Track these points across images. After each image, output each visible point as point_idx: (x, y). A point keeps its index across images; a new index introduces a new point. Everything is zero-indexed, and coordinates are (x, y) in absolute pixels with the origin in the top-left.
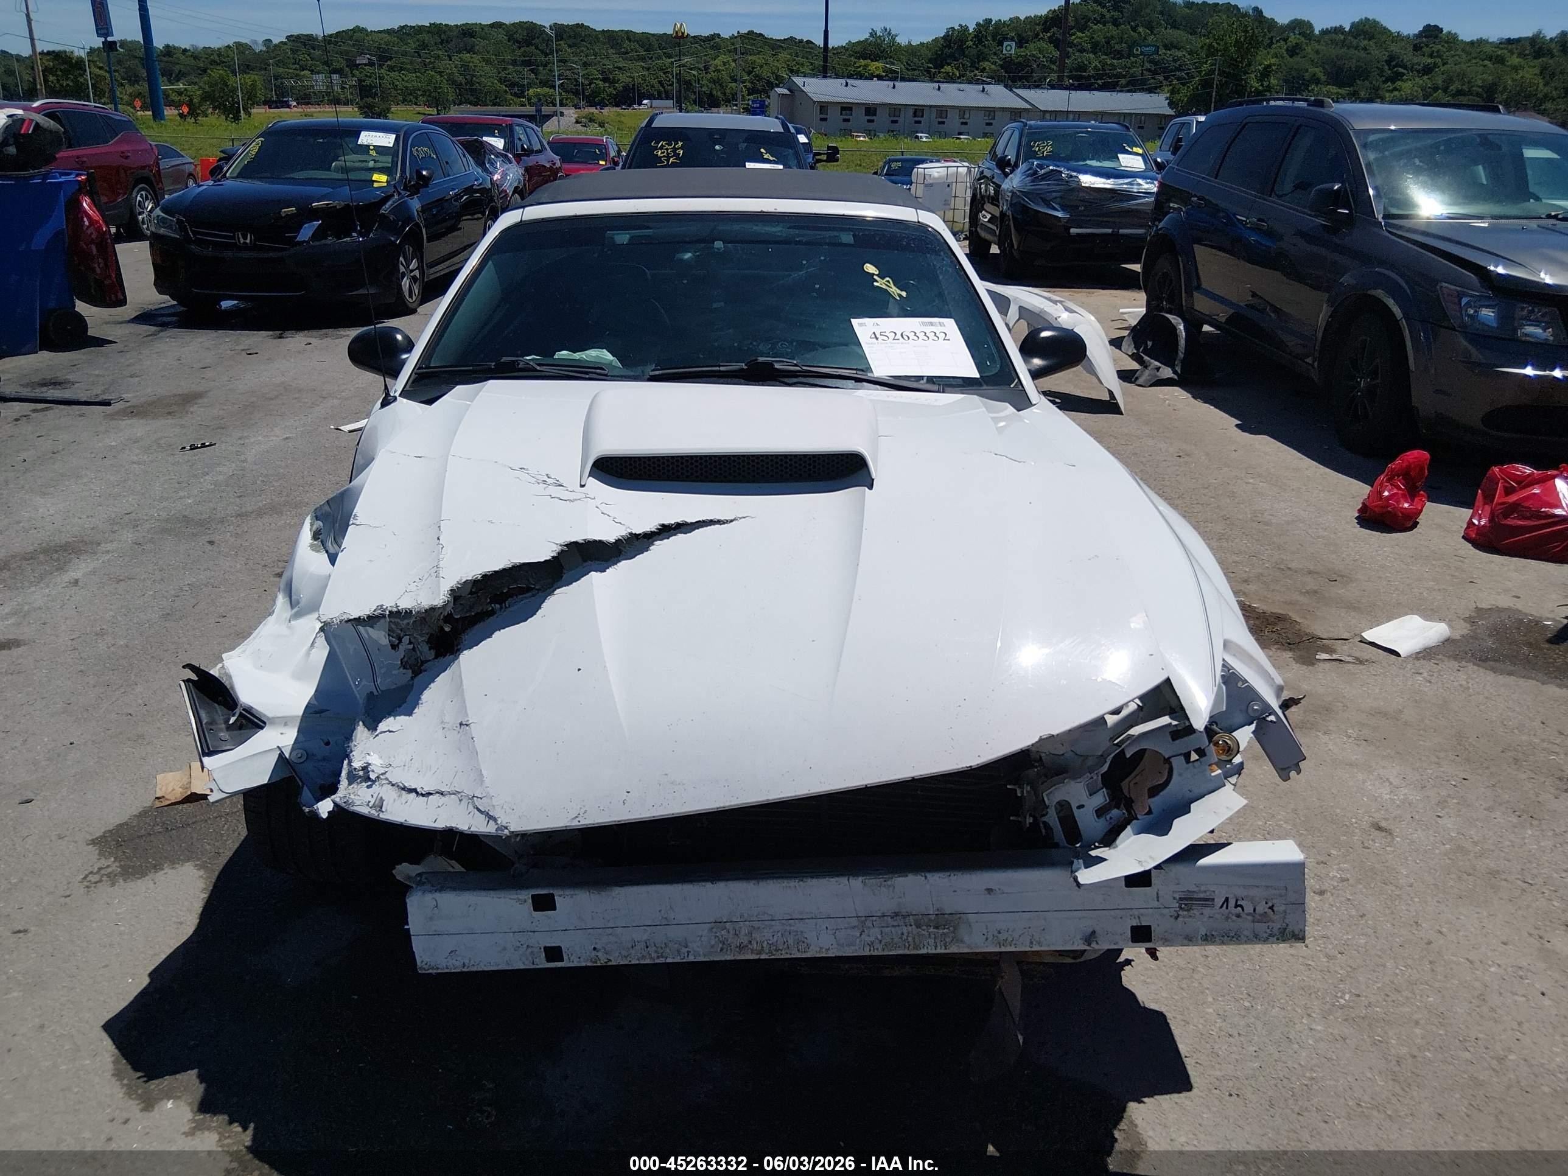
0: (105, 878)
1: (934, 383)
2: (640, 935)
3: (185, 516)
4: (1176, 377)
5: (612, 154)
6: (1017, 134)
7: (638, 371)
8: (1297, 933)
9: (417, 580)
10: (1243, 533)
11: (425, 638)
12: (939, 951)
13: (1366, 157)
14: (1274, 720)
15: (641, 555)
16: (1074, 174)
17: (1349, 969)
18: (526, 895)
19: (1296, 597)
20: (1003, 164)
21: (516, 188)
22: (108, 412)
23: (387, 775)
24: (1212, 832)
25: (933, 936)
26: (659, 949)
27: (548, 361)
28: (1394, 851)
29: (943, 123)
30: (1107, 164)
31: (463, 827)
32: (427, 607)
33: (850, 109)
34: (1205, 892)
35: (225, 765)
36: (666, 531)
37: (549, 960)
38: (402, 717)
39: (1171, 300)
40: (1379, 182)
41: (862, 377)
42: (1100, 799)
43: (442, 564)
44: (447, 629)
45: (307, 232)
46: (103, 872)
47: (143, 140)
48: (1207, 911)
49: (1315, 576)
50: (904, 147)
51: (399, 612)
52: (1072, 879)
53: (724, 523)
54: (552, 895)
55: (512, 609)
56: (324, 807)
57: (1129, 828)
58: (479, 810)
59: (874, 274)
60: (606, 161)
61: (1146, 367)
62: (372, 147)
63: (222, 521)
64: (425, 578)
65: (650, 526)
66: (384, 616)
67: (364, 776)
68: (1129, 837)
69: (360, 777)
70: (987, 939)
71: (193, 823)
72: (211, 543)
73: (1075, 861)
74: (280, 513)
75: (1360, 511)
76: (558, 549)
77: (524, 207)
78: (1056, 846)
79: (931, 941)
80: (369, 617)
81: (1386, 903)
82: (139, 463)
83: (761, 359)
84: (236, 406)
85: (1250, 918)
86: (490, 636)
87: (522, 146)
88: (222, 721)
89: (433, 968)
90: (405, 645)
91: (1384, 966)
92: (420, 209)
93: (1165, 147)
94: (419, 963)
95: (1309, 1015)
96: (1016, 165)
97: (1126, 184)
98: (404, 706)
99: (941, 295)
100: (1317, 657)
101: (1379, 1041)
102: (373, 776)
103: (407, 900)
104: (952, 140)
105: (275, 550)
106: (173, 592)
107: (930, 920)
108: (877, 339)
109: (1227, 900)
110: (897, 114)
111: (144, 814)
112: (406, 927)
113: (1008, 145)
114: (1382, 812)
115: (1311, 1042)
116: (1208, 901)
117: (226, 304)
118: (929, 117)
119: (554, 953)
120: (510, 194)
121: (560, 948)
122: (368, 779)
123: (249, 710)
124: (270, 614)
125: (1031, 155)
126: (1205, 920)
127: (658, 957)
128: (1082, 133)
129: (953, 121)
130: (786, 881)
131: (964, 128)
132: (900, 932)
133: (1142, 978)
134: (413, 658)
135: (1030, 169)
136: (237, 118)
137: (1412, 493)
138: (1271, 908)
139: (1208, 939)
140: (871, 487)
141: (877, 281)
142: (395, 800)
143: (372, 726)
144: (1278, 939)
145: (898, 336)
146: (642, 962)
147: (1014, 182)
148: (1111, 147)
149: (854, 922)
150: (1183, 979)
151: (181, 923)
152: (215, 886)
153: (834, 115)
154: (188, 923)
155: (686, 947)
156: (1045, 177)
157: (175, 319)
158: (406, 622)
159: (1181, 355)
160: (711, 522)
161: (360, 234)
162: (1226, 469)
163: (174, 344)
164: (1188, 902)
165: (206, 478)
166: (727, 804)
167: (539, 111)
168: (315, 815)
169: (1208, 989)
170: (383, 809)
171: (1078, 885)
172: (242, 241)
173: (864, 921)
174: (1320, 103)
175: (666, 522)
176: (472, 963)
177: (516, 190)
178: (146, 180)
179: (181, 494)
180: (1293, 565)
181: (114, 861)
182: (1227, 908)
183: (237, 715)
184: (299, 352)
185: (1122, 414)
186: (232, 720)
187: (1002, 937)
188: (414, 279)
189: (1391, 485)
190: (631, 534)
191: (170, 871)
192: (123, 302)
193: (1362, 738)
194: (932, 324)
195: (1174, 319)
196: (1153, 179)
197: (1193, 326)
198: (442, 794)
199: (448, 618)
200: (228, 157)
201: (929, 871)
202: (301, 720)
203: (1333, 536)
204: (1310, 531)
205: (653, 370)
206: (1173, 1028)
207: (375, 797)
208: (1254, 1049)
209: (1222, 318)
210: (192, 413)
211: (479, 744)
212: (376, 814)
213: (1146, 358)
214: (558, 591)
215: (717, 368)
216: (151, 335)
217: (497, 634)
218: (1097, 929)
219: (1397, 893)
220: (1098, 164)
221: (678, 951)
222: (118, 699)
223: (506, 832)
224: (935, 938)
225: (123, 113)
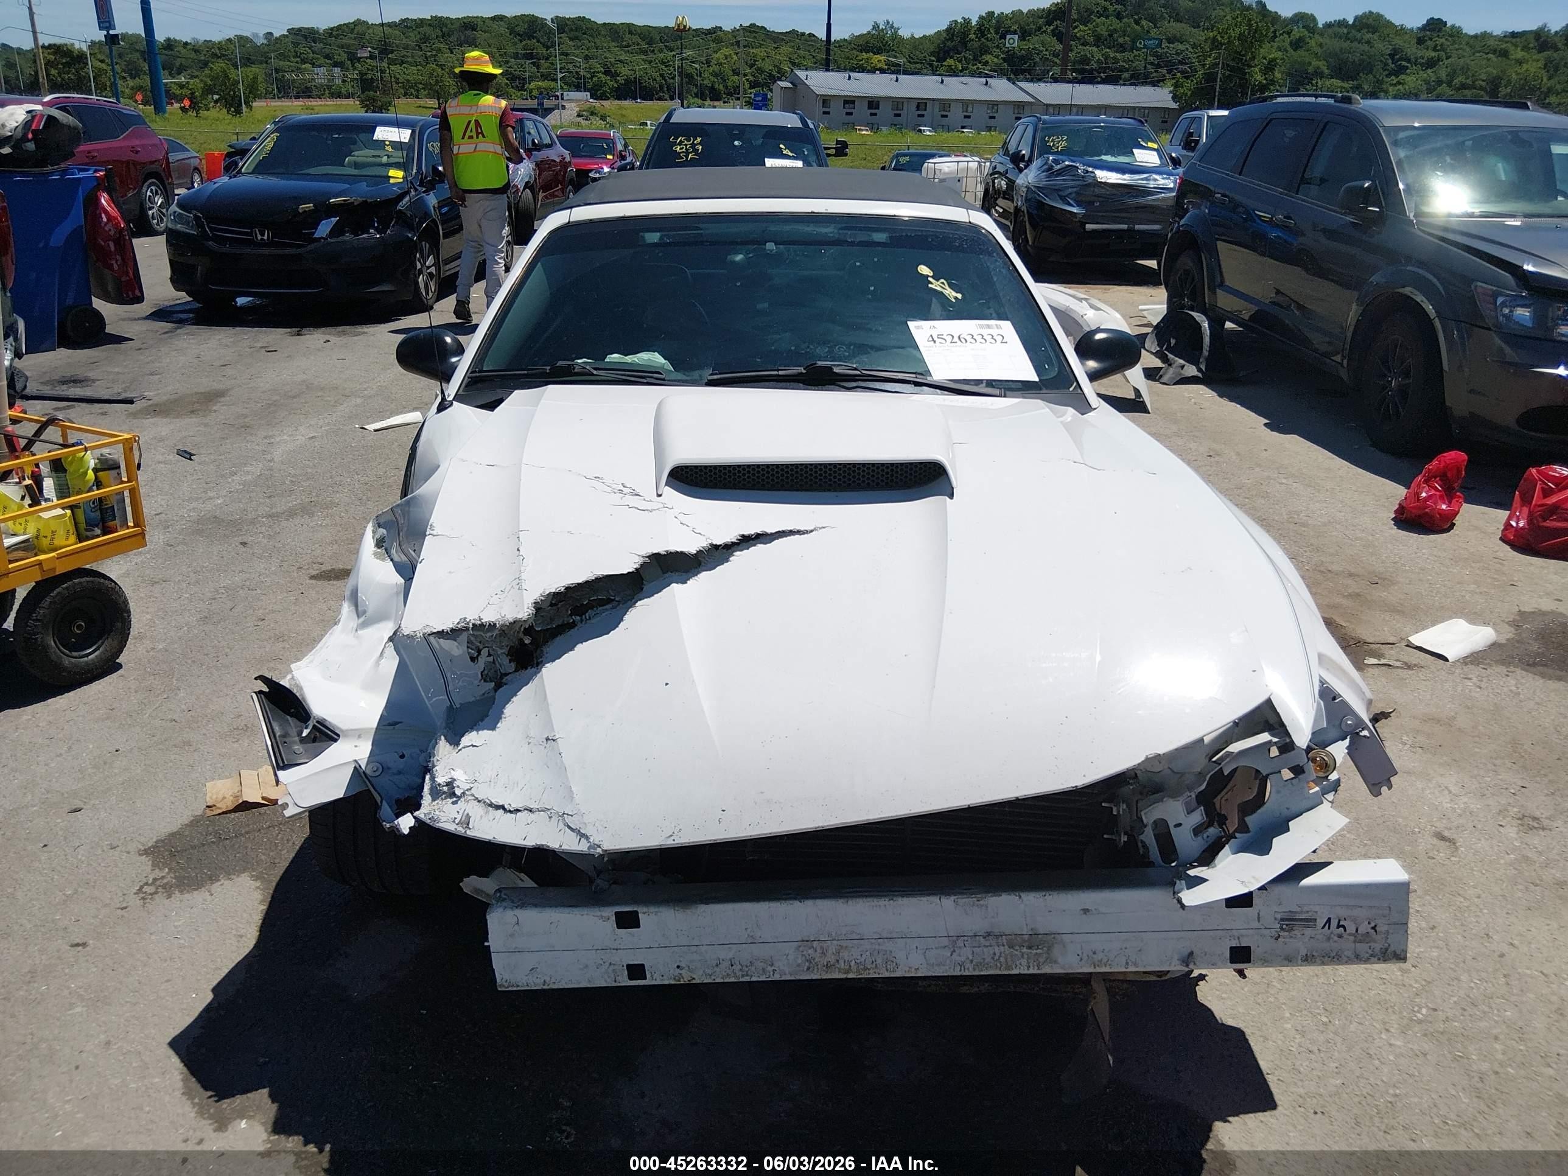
0: (160, 889)
1: (993, 387)
2: (725, 954)
3: (215, 517)
4: (1200, 375)
5: (620, 147)
6: (1030, 130)
7: (696, 375)
8: (1398, 952)
9: (500, 592)
10: (1281, 534)
11: (506, 650)
12: (1032, 971)
13: (1396, 154)
14: (1368, 735)
15: (722, 566)
16: (1090, 169)
17: (1424, 983)
18: (610, 912)
19: (1338, 600)
20: (1017, 159)
21: (527, 183)
22: (131, 411)
23: (473, 791)
24: (1314, 852)
25: (1026, 956)
26: (744, 968)
27: (599, 364)
28: (1459, 861)
29: (946, 116)
30: (1122, 159)
31: (554, 845)
32: (511, 620)
33: (853, 102)
34: (1308, 912)
35: (300, 779)
36: (747, 541)
37: (631, 978)
38: (485, 731)
39: (1193, 296)
40: (1410, 181)
41: (921, 381)
42: (1198, 816)
43: (523, 576)
44: (527, 641)
45: (324, 228)
46: (158, 883)
47: (153, 134)
48: (1308, 932)
49: (1357, 579)
50: (909, 141)
51: (482, 625)
52: (1175, 901)
53: (804, 533)
54: (636, 913)
55: (593, 621)
56: (406, 823)
57: (1227, 847)
58: (569, 827)
59: (928, 276)
60: (613, 155)
61: (1170, 365)
62: (387, 143)
63: (253, 522)
64: (507, 590)
65: (731, 537)
66: (467, 629)
67: (450, 792)
68: (1227, 857)
69: (444, 793)
70: (1081, 960)
71: (247, 833)
72: (244, 544)
73: (1178, 881)
74: (312, 514)
75: (1396, 512)
76: (640, 560)
77: (571, 208)
78: (1151, 864)
79: (1024, 962)
80: (452, 630)
81: (1456, 915)
82: (165, 463)
83: (820, 363)
84: (259, 405)
85: (1352, 938)
86: (572, 649)
87: (533, 141)
88: (296, 734)
89: (513, 986)
90: (483, 659)
91: (1459, 980)
92: (436, 206)
93: (1176, 141)
94: (498, 980)
95: (1387, 1030)
96: (1030, 160)
97: (1142, 179)
98: (487, 720)
99: (996, 297)
100: (1366, 662)
101: (1459, 1056)
102: (458, 792)
103: (488, 917)
104: (957, 134)
105: (310, 551)
106: (209, 595)
107: (1025, 941)
108: (935, 342)
109: (1329, 920)
110: (900, 106)
111: (195, 822)
112: (486, 944)
113: (1021, 140)
114: (1444, 821)
115: (1391, 1058)
116: (1310, 921)
117: (241, 301)
118: (932, 111)
119: (636, 971)
120: (521, 189)
121: (642, 966)
122: (453, 794)
123: (321, 722)
124: (336, 623)
125: (1045, 150)
126: (1307, 940)
127: (743, 976)
128: (1096, 127)
129: (956, 114)
130: (875, 900)
131: (967, 122)
132: (992, 952)
133: (1217, 992)
134: (493, 671)
135: (1046, 163)
136: (238, 112)
137: (1449, 494)
138: (1374, 928)
139: (1308, 959)
140: (951, 496)
141: (932, 283)
142: (481, 817)
143: (455, 741)
144: (1379, 959)
145: (956, 339)
146: (727, 980)
147: (1029, 177)
148: (1126, 142)
149: (945, 941)
150: (1258, 994)
151: (241, 936)
152: (273, 897)
153: (836, 108)
154: (249, 936)
155: (772, 965)
156: (1060, 173)
157: (191, 315)
158: (489, 634)
159: (1206, 353)
160: (791, 533)
161: (378, 231)
162: (1257, 469)
163: (191, 341)
164: (1290, 922)
165: (234, 478)
166: (826, 824)
167: (541, 104)
168: (395, 831)
169: (1284, 1004)
170: (470, 826)
171: (1183, 906)
172: (259, 237)
173: (955, 940)
174: (1348, 100)
175: (746, 533)
176: (553, 980)
177: (527, 185)
178: (155, 175)
179: (211, 494)
180: (1335, 567)
181: (168, 873)
182: (1329, 928)
183: (310, 727)
184: (319, 350)
185: (1149, 413)
186: (305, 733)
187: (1099, 956)
188: (431, 275)
189: (1429, 486)
190: (711, 545)
191: (226, 882)
192: (140, 299)
193: (1417, 745)
194: (988, 327)
195: (1197, 316)
196: (1170, 174)
197: (1216, 323)
198: (531, 811)
199: (529, 631)
200: (243, 152)
201: (1022, 891)
202: (376, 732)
203: (1370, 538)
204: (1347, 532)
205: (711, 375)
206: (1252, 1044)
207: (461, 812)
208: (1336, 1065)
209: (1246, 316)
210: (215, 411)
211: (567, 760)
212: (463, 831)
213: (1170, 356)
214: (639, 603)
215: (776, 373)
216: (166, 333)
217: (579, 647)
218: (1196, 951)
219: (1466, 904)
220: (1113, 159)
221: (764, 970)
222: (161, 705)
223: (599, 850)
224: (1028, 958)
225: (127, 106)
